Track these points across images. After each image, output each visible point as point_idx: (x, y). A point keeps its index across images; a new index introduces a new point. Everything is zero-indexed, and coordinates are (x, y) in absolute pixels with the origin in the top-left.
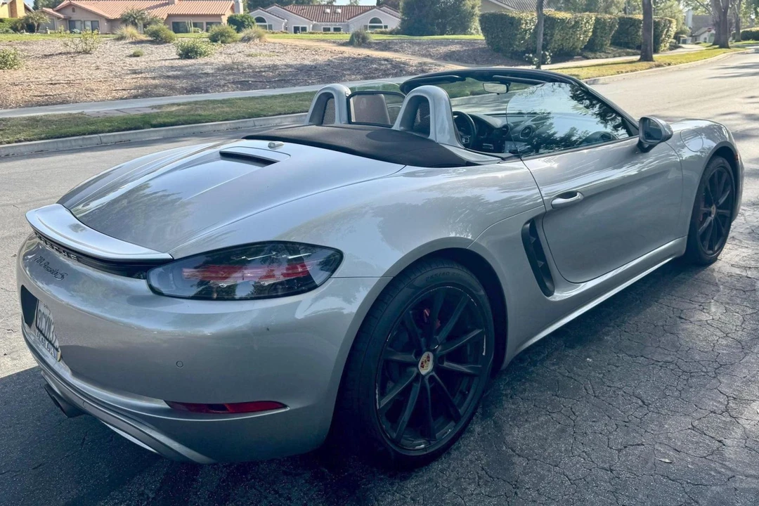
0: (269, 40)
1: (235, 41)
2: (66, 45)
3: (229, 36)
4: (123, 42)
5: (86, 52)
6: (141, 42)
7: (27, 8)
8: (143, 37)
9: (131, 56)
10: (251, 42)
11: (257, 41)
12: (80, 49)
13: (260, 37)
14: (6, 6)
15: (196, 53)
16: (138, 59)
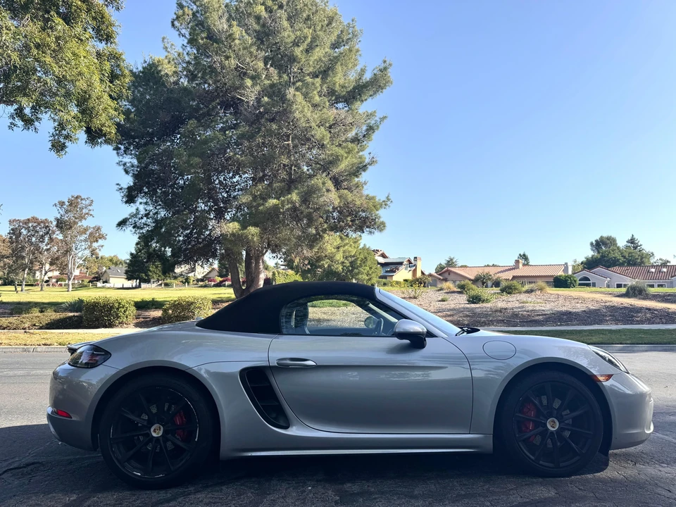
0: (549, 292)
1: (520, 293)
2: (403, 293)
3: (516, 289)
4: (441, 292)
5: (415, 298)
6: (454, 292)
7: (423, 273)
8: (456, 289)
9: (440, 301)
10: (533, 293)
11: (538, 292)
12: (412, 296)
13: (541, 289)
14: (411, 272)
15: (480, 300)
16: (444, 303)
